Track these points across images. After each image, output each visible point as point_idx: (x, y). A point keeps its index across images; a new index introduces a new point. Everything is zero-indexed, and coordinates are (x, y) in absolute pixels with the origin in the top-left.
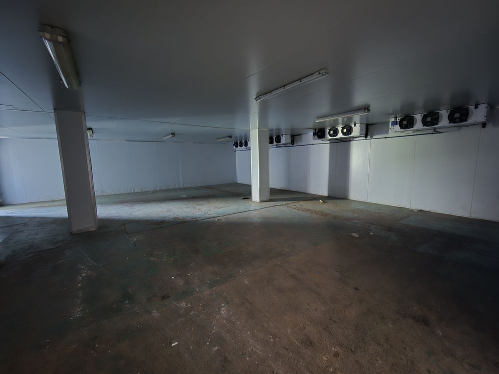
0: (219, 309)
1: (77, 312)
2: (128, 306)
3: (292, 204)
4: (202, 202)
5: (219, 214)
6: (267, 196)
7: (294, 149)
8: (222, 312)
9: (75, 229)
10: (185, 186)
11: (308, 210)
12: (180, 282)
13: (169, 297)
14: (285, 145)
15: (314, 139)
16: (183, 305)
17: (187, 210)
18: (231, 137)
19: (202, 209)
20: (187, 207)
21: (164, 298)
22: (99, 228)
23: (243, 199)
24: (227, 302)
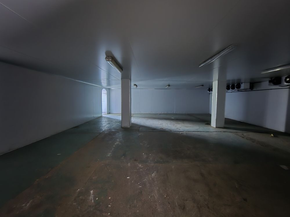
0: (152, 173)
1: (109, 155)
2: (123, 158)
3: (240, 133)
4: (180, 123)
5: (184, 130)
6: (222, 124)
7: (253, 93)
8: (153, 175)
9: (123, 126)
10: (177, 113)
11: (251, 139)
12: (145, 156)
13: (137, 160)
14: (245, 90)
15: (269, 85)
16: (140, 166)
17: (169, 125)
18: (203, 86)
19: (177, 126)
20: (170, 124)
21: (135, 160)
22: (131, 127)
23: (206, 124)
24: (158, 172)
